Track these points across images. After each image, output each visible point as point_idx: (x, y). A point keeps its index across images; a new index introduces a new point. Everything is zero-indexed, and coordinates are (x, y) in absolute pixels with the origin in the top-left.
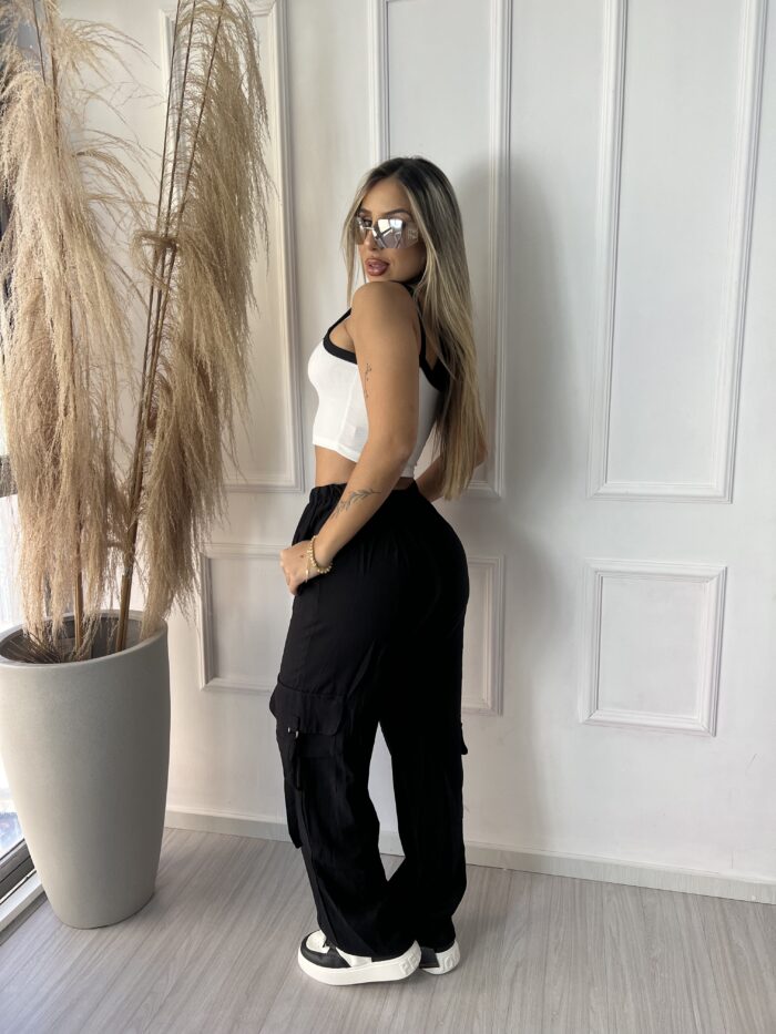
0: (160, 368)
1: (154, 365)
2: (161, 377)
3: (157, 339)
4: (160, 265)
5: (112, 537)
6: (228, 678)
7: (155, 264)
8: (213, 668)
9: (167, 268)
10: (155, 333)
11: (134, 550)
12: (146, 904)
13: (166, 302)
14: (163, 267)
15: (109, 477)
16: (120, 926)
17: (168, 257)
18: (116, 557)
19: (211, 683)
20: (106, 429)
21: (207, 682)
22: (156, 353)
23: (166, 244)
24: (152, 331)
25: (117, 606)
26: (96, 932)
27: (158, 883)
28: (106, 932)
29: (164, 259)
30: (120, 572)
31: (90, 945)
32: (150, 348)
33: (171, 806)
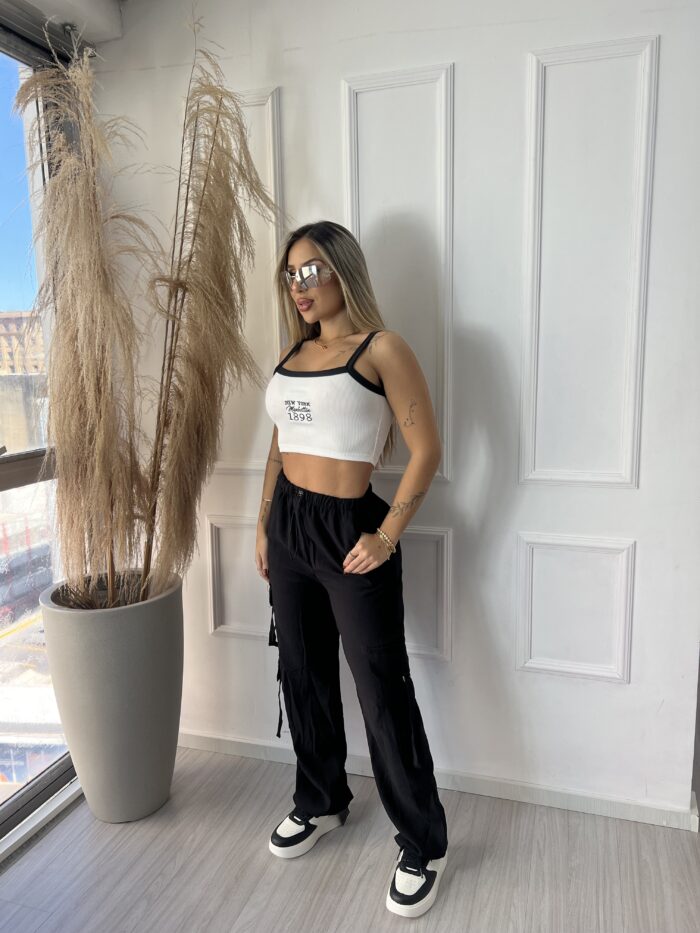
0: (174, 380)
1: (170, 377)
2: (175, 387)
3: (172, 358)
4: (173, 301)
5: (137, 510)
6: (233, 625)
7: (170, 300)
8: (220, 618)
9: (179, 304)
10: (170, 353)
11: (154, 522)
12: (162, 806)
13: (178, 329)
14: (176, 302)
15: (135, 464)
16: (141, 822)
17: (180, 295)
18: (140, 526)
19: (219, 629)
20: (132, 427)
21: (215, 628)
22: (171, 369)
23: (177, 286)
24: (168, 352)
25: (141, 565)
26: (122, 826)
27: (172, 791)
28: (131, 826)
29: (176, 296)
30: (144, 539)
31: (116, 836)
32: (166, 365)
33: (183, 729)
